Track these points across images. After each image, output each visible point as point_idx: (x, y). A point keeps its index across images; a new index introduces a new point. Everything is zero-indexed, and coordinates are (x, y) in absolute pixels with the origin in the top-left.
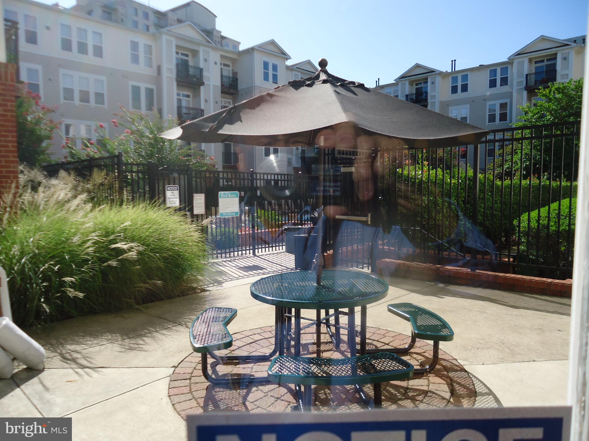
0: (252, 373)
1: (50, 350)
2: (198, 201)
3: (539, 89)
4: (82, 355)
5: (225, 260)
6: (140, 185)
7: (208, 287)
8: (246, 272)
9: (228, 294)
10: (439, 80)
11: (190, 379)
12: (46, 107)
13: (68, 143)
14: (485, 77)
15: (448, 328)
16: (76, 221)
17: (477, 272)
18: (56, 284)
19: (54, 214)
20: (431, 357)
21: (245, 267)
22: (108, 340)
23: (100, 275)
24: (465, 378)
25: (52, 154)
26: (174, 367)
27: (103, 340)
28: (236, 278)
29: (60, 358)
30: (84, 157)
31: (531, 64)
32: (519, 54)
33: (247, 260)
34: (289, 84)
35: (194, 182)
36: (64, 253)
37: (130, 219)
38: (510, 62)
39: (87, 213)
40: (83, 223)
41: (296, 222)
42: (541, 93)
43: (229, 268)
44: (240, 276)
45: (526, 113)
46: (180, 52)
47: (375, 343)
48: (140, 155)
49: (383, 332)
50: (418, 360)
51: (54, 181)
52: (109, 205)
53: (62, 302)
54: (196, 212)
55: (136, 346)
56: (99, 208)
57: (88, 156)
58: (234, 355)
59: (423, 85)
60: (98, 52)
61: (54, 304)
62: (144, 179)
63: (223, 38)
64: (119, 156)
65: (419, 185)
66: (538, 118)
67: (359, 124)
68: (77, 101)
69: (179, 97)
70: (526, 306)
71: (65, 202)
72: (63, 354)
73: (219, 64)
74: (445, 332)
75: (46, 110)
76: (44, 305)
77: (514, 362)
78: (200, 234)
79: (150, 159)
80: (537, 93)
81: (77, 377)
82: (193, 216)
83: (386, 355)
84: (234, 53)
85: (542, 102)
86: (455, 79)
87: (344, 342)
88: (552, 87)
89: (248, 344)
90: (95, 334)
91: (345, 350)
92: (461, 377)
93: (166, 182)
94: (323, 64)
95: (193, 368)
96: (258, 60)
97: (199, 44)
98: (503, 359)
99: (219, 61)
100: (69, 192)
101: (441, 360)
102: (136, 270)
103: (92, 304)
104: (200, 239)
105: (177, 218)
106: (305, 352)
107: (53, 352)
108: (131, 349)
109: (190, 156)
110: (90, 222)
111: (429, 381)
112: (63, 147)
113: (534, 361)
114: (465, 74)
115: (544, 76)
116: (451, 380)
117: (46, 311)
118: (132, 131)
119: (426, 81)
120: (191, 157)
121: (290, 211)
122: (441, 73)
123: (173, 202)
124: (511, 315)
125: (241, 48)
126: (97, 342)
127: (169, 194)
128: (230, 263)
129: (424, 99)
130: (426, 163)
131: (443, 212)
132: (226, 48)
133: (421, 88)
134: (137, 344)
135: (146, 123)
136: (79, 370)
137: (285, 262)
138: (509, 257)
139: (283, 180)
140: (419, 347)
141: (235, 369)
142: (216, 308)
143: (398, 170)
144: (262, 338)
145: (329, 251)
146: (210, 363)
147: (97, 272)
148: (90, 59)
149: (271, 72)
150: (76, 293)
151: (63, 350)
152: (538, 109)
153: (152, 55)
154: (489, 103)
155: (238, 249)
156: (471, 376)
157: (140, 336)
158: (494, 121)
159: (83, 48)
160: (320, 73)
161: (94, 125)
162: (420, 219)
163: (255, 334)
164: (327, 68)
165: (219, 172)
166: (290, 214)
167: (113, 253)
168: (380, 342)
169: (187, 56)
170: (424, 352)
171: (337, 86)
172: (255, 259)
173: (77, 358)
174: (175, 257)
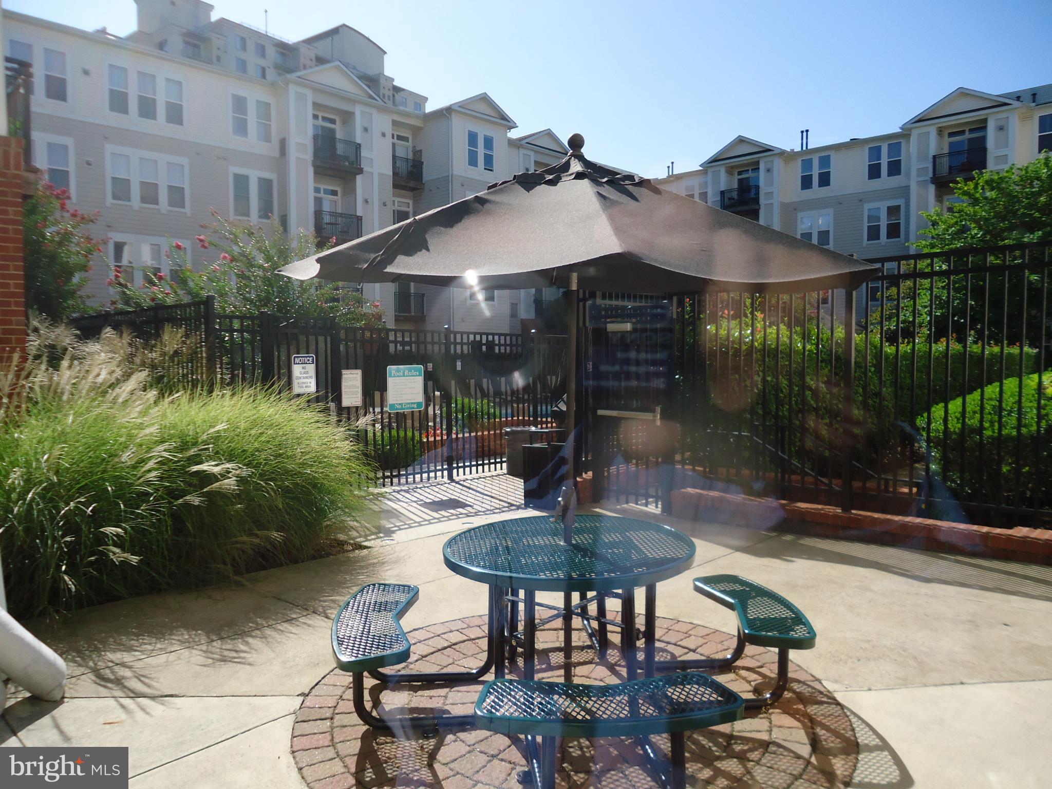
0: (446, 707)
1: (75, 662)
2: (350, 383)
3: (957, 183)
4: (134, 672)
5: (398, 488)
6: (246, 353)
7: (367, 540)
8: (436, 511)
9: (403, 554)
10: (778, 164)
11: (332, 719)
12: (80, 213)
13: (119, 277)
14: (861, 161)
15: (804, 625)
16: (128, 422)
17: (853, 514)
18: (89, 539)
19: (88, 410)
20: (773, 675)
21: (434, 503)
22: (182, 642)
23: (169, 522)
24: (836, 717)
25: (89, 297)
26: (302, 694)
27: (173, 641)
28: (418, 523)
29: (94, 678)
30: (147, 303)
31: (941, 137)
32: (920, 120)
33: (437, 490)
34: (514, 179)
35: (342, 348)
36: (104, 480)
37: (225, 419)
38: (905, 133)
39: (149, 407)
40: (141, 427)
41: (526, 418)
42: (960, 189)
43: (405, 505)
44: (425, 520)
45: (934, 224)
46: (320, 114)
47: (670, 648)
48: (245, 299)
49: (684, 628)
50: (749, 682)
51: (92, 347)
52: (189, 392)
53: (99, 571)
54: (346, 402)
55: (234, 654)
56: (171, 398)
57: (153, 300)
58: (414, 672)
59: (750, 174)
60: (175, 115)
61: (85, 574)
62: (252, 342)
63: (397, 90)
64: (209, 301)
65: (747, 354)
66: (955, 234)
67: (643, 257)
68: (135, 200)
69: (318, 195)
70: (944, 577)
71: (110, 387)
72: (98, 670)
73: (389, 136)
74: (799, 632)
75: (78, 219)
76: (66, 578)
77: (926, 686)
78: (352, 443)
79: (265, 305)
80: (953, 189)
81: (123, 716)
82: (341, 410)
83: (693, 677)
84: (417, 117)
85: (963, 205)
86: (807, 164)
87: (614, 646)
88: (979, 179)
89: (439, 650)
90: (159, 631)
91: (616, 662)
92: (829, 716)
93: (293, 349)
94: (576, 142)
95: (338, 697)
96: (459, 129)
97: (354, 102)
98: (905, 680)
99: (389, 131)
100: (118, 366)
101: (791, 683)
102: (236, 511)
103: (154, 574)
104: (353, 454)
105: (310, 415)
106: (544, 666)
107: (80, 665)
108: (224, 660)
109: (337, 300)
110: (153, 424)
111: (770, 723)
112: (110, 284)
113: (962, 683)
114: (826, 154)
115: (964, 158)
116: (812, 720)
117: (70, 590)
118: (233, 257)
119: (755, 166)
120: (339, 302)
121: (514, 398)
122: (782, 153)
123: (304, 385)
124: (917, 594)
125: (429, 108)
126: (163, 646)
127: (297, 370)
128: (407, 495)
129: (753, 199)
130: (759, 315)
131: (790, 404)
132: (401, 108)
133: (748, 179)
134: (236, 651)
135: (257, 242)
136: (127, 702)
137: (506, 492)
138: (910, 485)
139: (503, 345)
140: (752, 657)
141: (414, 699)
142: (380, 584)
143: (708, 327)
144: (465, 638)
145: (586, 473)
146: (369, 687)
147: (164, 515)
148: (160, 126)
149: (481, 151)
150: (126, 555)
151: (99, 661)
152: (956, 217)
153: (270, 120)
154: (867, 206)
155: (421, 469)
156: (848, 713)
157: (243, 634)
158: (878, 237)
159: (147, 109)
160: (570, 159)
161: (165, 243)
162: (748, 416)
163: (451, 631)
164: (582, 150)
165: (388, 331)
166: (515, 405)
167: (195, 481)
168: (679, 646)
169: (333, 121)
170: (761, 667)
171: (600, 184)
172: (453, 488)
173: (124, 678)
174: (306, 488)
